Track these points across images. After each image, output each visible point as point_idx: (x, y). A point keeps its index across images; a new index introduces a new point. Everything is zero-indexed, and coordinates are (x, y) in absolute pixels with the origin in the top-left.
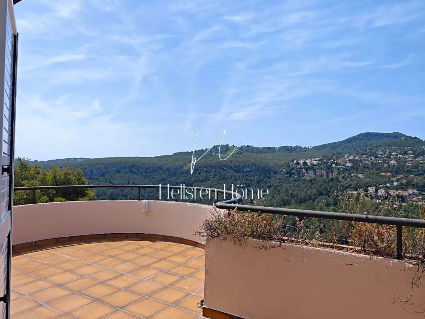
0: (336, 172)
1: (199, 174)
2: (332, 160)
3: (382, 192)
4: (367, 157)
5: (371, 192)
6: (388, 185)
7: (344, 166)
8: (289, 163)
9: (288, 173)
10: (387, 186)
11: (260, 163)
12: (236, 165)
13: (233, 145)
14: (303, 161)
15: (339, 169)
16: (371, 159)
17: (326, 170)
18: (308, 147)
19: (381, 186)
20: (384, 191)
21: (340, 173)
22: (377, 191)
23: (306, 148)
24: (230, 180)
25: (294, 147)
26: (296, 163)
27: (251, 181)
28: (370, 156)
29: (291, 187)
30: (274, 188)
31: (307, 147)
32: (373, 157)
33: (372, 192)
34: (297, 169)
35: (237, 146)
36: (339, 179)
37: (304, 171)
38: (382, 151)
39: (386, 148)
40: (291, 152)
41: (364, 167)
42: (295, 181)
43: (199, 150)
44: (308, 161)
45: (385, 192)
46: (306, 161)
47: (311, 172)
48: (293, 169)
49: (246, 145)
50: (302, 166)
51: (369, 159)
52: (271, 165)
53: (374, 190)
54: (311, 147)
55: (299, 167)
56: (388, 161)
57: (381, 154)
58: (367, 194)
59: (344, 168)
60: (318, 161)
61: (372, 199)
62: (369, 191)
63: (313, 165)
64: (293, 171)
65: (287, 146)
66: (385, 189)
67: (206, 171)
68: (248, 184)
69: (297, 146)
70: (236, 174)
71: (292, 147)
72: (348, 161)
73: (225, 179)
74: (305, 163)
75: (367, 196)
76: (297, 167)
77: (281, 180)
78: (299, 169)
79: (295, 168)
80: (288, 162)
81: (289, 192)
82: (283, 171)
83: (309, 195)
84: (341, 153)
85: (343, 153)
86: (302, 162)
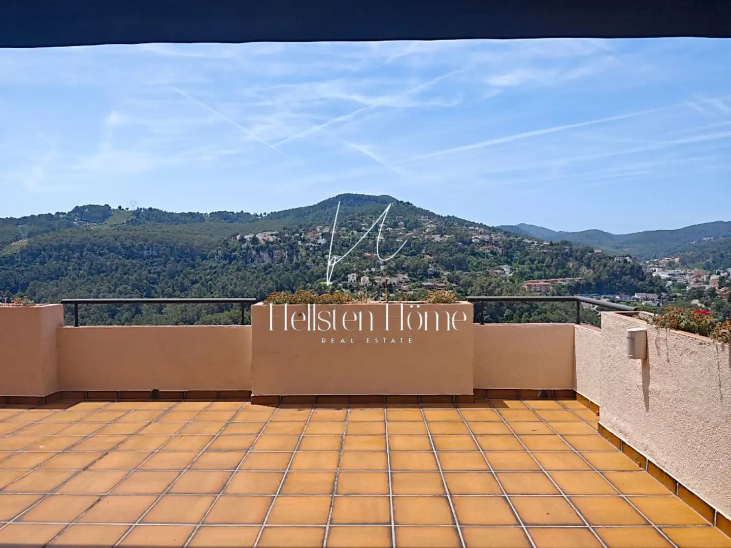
0: (304, 254)
1: (42, 263)
2: (298, 235)
3: (365, 280)
4: (347, 231)
5: (351, 281)
6: (373, 270)
7: (315, 243)
8: (227, 240)
9: (225, 258)
10: (372, 272)
11: (174, 240)
12: (128, 243)
13: (120, 207)
14: (251, 236)
15: (307, 249)
16: (352, 233)
17: (287, 250)
18: (261, 214)
19: (364, 271)
20: (368, 278)
21: (308, 255)
22: (358, 279)
23: (257, 216)
24: (114, 272)
25: (237, 213)
26: (239, 240)
27: (159, 274)
28: (351, 229)
29: (232, 279)
30: (202, 284)
31: (259, 214)
32: (355, 230)
33: (353, 281)
34: (242, 249)
35: (127, 209)
36: (308, 264)
37: (254, 252)
38: (367, 221)
39: (372, 218)
40: (232, 222)
41: (343, 245)
42: (239, 270)
43: (39, 215)
44: (260, 236)
45: (370, 279)
46: (257, 236)
47: (265, 255)
48: (234, 250)
49: (147, 207)
50: (251, 246)
51: (350, 234)
52: (196, 244)
53: (355, 278)
54: (265, 214)
55: (244, 246)
56: (374, 237)
57: (365, 226)
58: (346, 284)
59: (315, 247)
60: (276, 235)
61: (352, 291)
62: (349, 280)
63: (268, 242)
64: (236, 253)
65: (225, 211)
66: (369, 276)
67: (57, 259)
68: (153, 279)
69: (242, 211)
70: (127, 262)
71: (233, 212)
72: (321, 237)
73: (103, 272)
74: (255, 240)
75: (345, 287)
76: (241, 245)
77: (214, 271)
78: (244, 249)
79: (239, 249)
80: (225, 239)
81: (227, 290)
82: (217, 254)
83: (261, 292)
84: (311, 225)
85: (314, 225)
86: (250, 238)
